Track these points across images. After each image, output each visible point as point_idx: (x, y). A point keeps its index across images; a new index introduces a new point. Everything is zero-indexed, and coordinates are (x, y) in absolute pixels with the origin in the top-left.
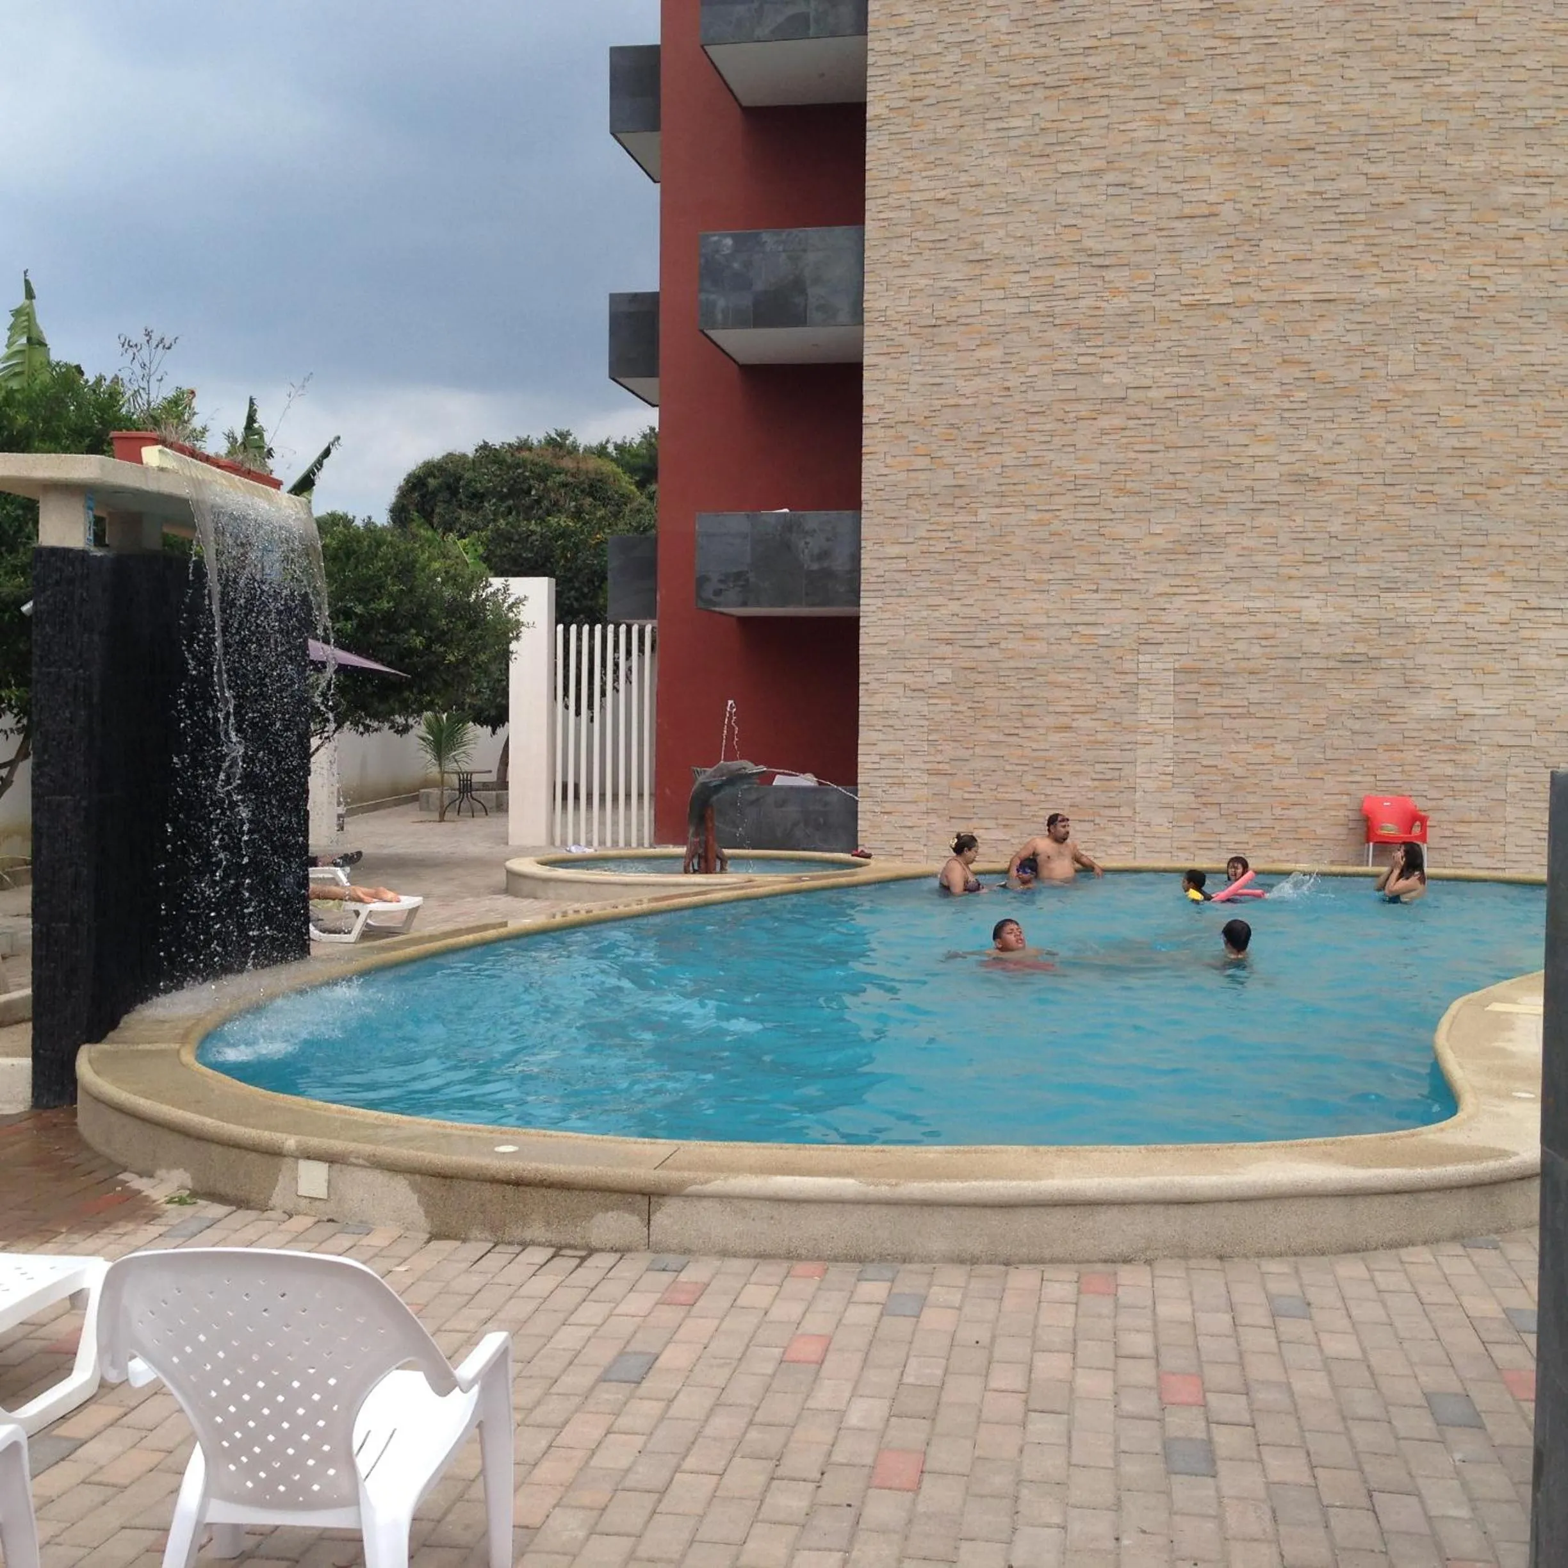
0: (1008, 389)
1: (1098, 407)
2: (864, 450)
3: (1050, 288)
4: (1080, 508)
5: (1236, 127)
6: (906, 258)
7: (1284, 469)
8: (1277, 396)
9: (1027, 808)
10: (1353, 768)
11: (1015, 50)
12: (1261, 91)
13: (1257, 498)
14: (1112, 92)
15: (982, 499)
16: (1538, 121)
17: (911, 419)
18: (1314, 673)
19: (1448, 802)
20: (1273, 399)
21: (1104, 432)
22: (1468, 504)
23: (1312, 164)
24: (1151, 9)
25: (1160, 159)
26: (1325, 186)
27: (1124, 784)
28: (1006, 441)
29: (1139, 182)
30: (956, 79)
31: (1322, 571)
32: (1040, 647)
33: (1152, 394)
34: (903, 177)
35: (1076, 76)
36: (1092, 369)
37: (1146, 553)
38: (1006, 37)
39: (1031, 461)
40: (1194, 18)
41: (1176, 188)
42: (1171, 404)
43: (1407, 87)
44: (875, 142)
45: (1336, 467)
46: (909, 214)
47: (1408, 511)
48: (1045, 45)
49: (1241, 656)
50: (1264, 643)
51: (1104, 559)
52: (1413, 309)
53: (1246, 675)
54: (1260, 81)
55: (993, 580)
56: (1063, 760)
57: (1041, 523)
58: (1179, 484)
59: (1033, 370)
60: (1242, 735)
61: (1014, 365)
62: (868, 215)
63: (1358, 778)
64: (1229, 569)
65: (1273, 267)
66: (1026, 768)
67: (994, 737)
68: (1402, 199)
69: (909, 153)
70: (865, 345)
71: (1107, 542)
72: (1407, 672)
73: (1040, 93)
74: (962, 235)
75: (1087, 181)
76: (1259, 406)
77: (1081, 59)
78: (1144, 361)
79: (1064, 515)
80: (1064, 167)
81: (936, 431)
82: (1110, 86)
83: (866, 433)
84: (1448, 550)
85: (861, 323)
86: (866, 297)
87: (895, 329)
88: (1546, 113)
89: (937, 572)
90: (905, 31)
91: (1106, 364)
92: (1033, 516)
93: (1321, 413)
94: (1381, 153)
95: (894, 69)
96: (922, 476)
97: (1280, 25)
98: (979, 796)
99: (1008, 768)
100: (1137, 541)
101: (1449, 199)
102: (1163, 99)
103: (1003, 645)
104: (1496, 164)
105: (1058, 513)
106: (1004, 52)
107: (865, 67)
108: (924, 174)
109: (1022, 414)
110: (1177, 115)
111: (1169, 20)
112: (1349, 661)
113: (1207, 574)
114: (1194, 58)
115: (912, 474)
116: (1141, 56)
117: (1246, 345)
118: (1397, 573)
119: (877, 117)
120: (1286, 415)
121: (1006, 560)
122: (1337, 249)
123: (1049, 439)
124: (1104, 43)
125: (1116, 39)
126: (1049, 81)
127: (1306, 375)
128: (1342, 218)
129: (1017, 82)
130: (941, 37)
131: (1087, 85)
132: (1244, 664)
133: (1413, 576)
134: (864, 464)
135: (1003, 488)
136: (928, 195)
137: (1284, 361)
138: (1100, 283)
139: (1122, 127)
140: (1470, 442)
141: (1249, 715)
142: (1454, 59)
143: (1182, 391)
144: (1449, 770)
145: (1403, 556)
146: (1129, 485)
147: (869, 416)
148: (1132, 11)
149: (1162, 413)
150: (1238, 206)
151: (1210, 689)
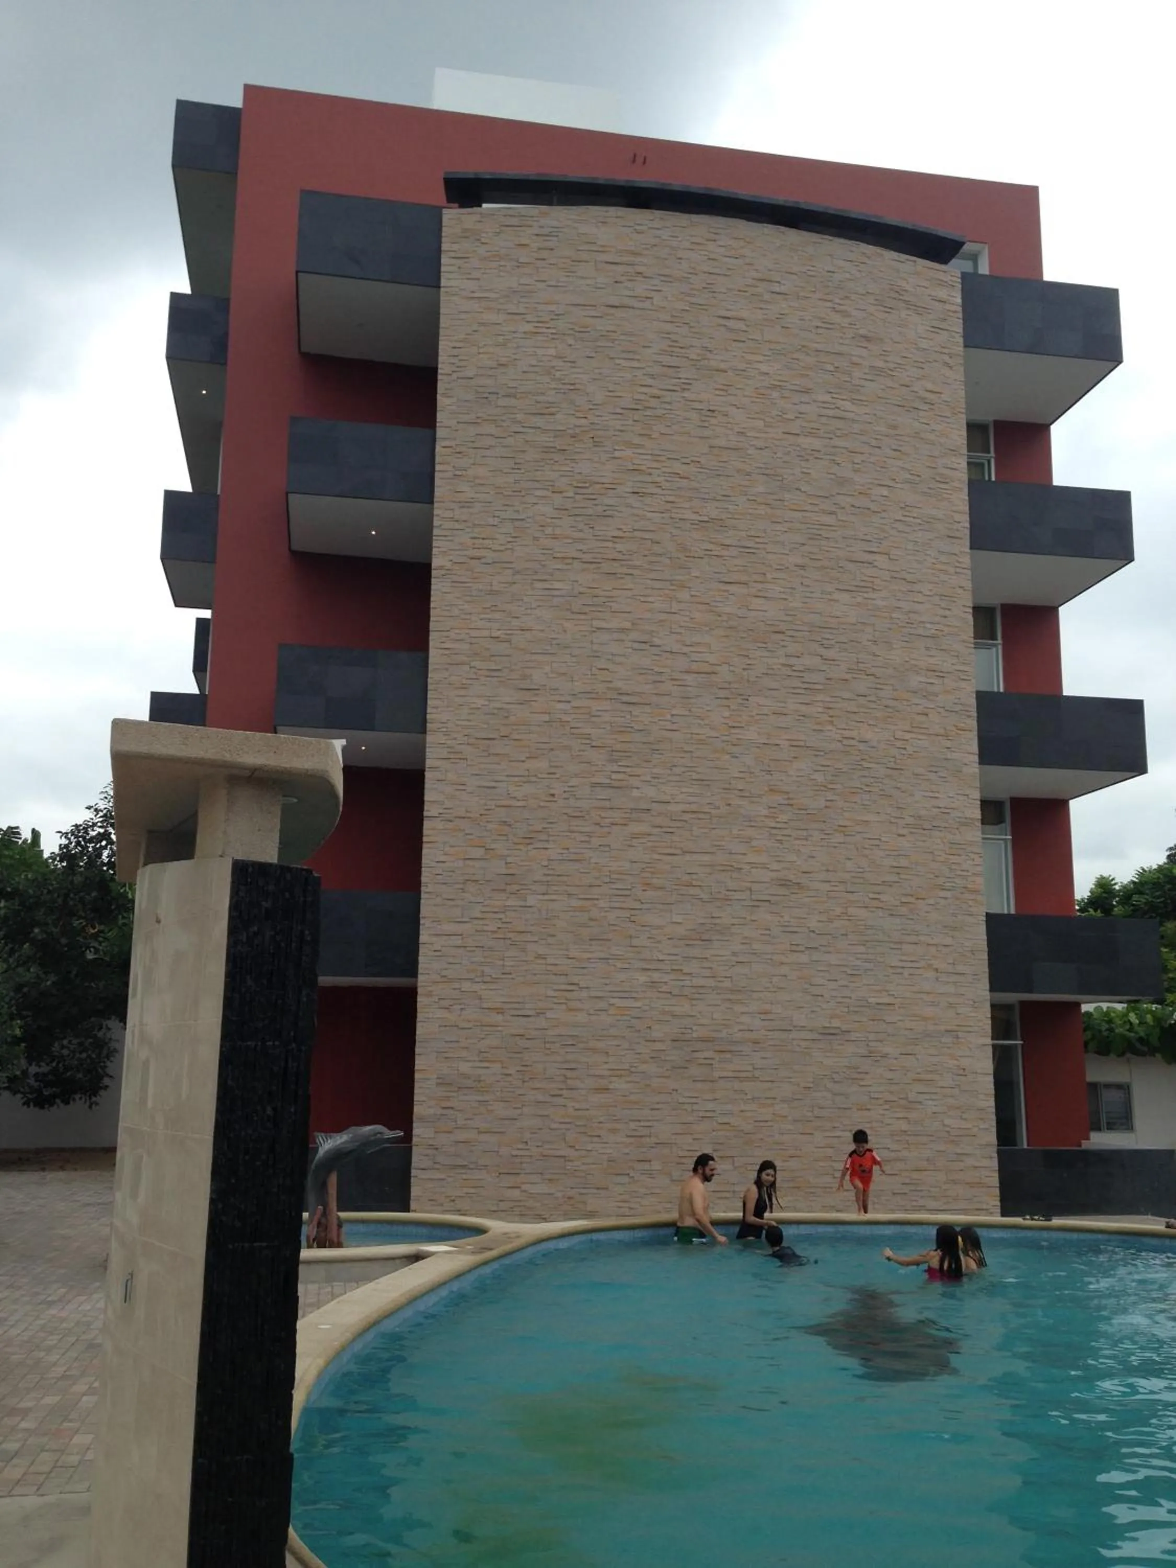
0: (553, 795)
1: (627, 815)
2: (425, 839)
3: (587, 716)
4: (615, 899)
5: (727, 610)
6: (464, 681)
7: (774, 875)
8: (766, 816)
9: (570, 1164)
10: (836, 1125)
11: (558, 531)
12: (745, 586)
13: (753, 897)
14: (635, 572)
15: (530, 887)
16: (933, 631)
17: (468, 815)
18: (804, 1044)
19: (905, 1153)
20: (763, 819)
21: (634, 836)
22: (904, 910)
23: (782, 643)
24: (663, 515)
25: (673, 626)
26: (793, 661)
27: (654, 1140)
28: (551, 838)
29: (657, 641)
30: (509, 546)
31: (804, 958)
32: (581, 1017)
33: (671, 808)
34: (463, 616)
35: (605, 556)
36: (624, 783)
37: (669, 939)
38: (549, 520)
39: (573, 857)
40: (695, 527)
41: (686, 650)
42: (686, 817)
43: (845, 597)
44: (438, 587)
45: (811, 875)
46: (467, 646)
47: (863, 913)
48: (581, 531)
49: (745, 1028)
50: (763, 1017)
51: (635, 942)
52: (858, 758)
53: (750, 1044)
54: (744, 578)
55: (539, 957)
56: (602, 1119)
57: (582, 909)
58: (694, 883)
59: (574, 782)
60: (749, 1097)
61: (557, 776)
62: (431, 644)
63: (838, 1134)
64: (734, 954)
65: (758, 717)
66: (568, 1126)
67: (541, 1098)
68: (848, 676)
69: (468, 598)
70: (427, 750)
71: (639, 928)
72: (871, 1044)
73: (576, 564)
74: (513, 667)
75: (616, 636)
76: (753, 824)
77: (610, 544)
78: (664, 781)
79: (602, 904)
80: (596, 623)
81: (490, 826)
82: (635, 567)
83: (427, 824)
84: (892, 946)
85: (424, 731)
86: (429, 710)
87: (455, 739)
88: (937, 627)
89: (491, 949)
90: (467, 504)
91: (634, 782)
92: (574, 903)
93: (800, 832)
94: (833, 642)
95: (455, 532)
96: (477, 864)
97: (758, 540)
98: (527, 1153)
99: (554, 1126)
100: (659, 927)
101: (878, 681)
102: (674, 582)
103: (549, 1014)
104: (907, 660)
105: (596, 902)
106: (549, 530)
107: (431, 527)
108: (482, 616)
109: (565, 817)
110: (684, 595)
111: (677, 525)
112: (829, 1033)
113: (719, 958)
114: (696, 556)
115: (468, 862)
116: (656, 548)
117: (741, 775)
118: (858, 963)
119: (441, 568)
120: (774, 831)
121: (550, 940)
122: (803, 708)
123: (587, 839)
124: (627, 534)
125: (637, 534)
126: (587, 557)
127: (786, 802)
128: (806, 686)
129: (558, 555)
130: (497, 513)
131: (616, 564)
132: (748, 1035)
133: (868, 965)
134: (424, 851)
135: (549, 878)
136: (486, 633)
137: (771, 790)
138: (629, 717)
139: (642, 599)
140: (903, 862)
141: (754, 1079)
142: (877, 581)
143: (694, 807)
144: (904, 1126)
145: (862, 949)
146: (655, 881)
147: (429, 810)
148: (649, 515)
149: (679, 824)
150: (732, 668)
151: (723, 1055)
